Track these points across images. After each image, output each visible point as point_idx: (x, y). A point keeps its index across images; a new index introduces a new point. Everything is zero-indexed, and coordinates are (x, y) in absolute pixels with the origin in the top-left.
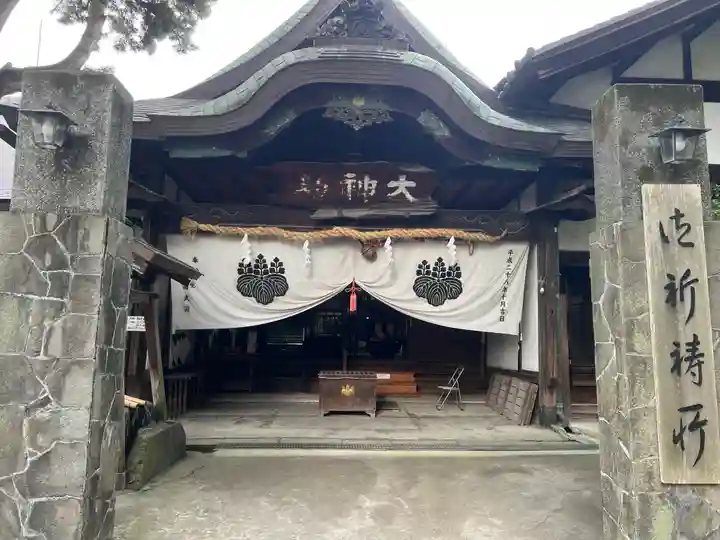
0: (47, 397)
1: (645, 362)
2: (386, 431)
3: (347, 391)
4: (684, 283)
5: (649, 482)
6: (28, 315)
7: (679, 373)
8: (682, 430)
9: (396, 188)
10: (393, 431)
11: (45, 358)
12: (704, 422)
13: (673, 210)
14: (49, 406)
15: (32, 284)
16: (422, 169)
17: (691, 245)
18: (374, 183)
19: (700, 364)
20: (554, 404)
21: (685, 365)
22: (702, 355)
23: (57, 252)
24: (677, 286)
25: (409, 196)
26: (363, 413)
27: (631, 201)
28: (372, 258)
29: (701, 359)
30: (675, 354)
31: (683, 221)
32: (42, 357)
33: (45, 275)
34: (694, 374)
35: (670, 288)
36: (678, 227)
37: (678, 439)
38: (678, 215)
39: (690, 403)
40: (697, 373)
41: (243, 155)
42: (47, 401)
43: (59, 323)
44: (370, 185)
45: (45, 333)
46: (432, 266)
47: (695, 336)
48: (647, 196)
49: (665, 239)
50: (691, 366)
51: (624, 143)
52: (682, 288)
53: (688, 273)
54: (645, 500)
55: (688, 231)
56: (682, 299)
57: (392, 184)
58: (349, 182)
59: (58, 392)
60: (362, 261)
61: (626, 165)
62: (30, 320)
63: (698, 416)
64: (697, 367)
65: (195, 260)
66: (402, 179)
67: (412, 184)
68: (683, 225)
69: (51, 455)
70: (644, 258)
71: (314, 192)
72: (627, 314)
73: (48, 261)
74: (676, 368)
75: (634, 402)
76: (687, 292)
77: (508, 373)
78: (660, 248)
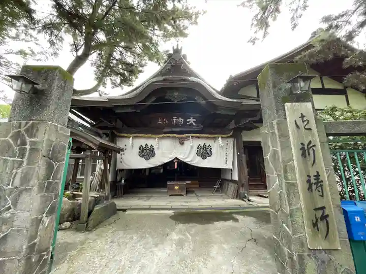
0: (10, 206)
1: (294, 185)
2: (187, 202)
3: (176, 188)
4: (309, 147)
5: (302, 248)
6: (6, 167)
7: (312, 191)
8: (317, 220)
9: (190, 121)
10: (190, 202)
11: (12, 187)
12: (327, 216)
13: (300, 114)
14: (10, 211)
15: (11, 153)
16: (198, 115)
17: (310, 129)
18: (183, 120)
19: (322, 186)
20: (244, 191)
21: (314, 187)
22: (322, 181)
23: (24, 138)
24: (306, 148)
25: (194, 124)
26: (182, 195)
27: (281, 111)
28: (182, 144)
29: (322, 183)
30: (309, 181)
31: (305, 119)
32: (10, 187)
33: (16, 148)
34: (319, 191)
35: (303, 149)
36: (303, 122)
37: (315, 225)
38: (302, 116)
39: (320, 206)
40: (321, 191)
41: (139, 111)
42: (9, 208)
43: (20, 171)
44: (181, 120)
45: (13, 175)
46: (202, 146)
47: (318, 172)
48: (288, 108)
49: (298, 127)
50: (317, 187)
51: (274, 87)
52: (308, 149)
53: (310, 142)
54: (301, 257)
55: (308, 123)
56: (309, 155)
57: (188, 120)
58: (175, 120)
59: (15, 204)
60: (179, 145)
61: (276, 96)
62: (7, 169)
63: (324, 213)
64: (320, 188)
65: (126, 146)
66: (192, 118)
67: (195, 120)
68: (305, 121)
69: (7, 236)
70: (289, 136)
71: (163, 123)
72: (283, 162)
73: (19, 142)
74: (310, 188)
75: (290, 205)
76: (311, 152)
77: (228, 180)
78: (296, 131)
